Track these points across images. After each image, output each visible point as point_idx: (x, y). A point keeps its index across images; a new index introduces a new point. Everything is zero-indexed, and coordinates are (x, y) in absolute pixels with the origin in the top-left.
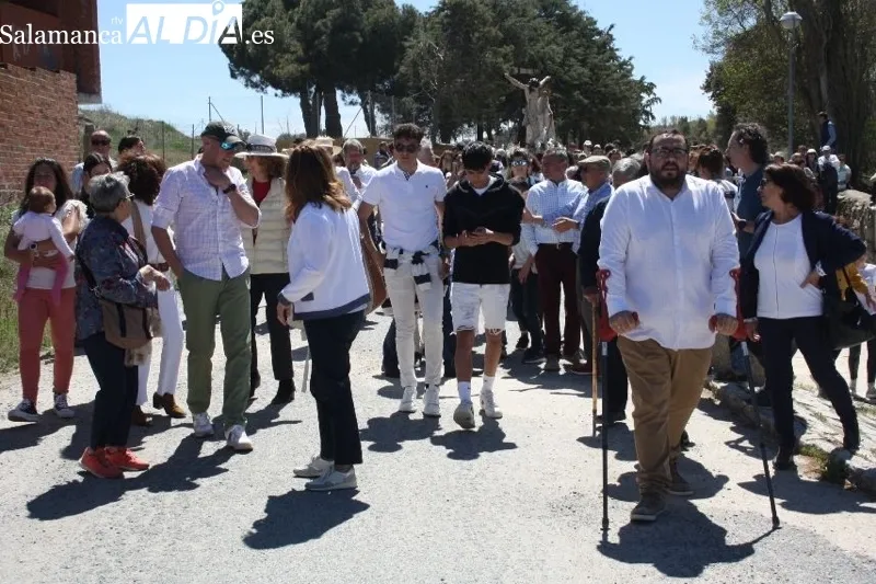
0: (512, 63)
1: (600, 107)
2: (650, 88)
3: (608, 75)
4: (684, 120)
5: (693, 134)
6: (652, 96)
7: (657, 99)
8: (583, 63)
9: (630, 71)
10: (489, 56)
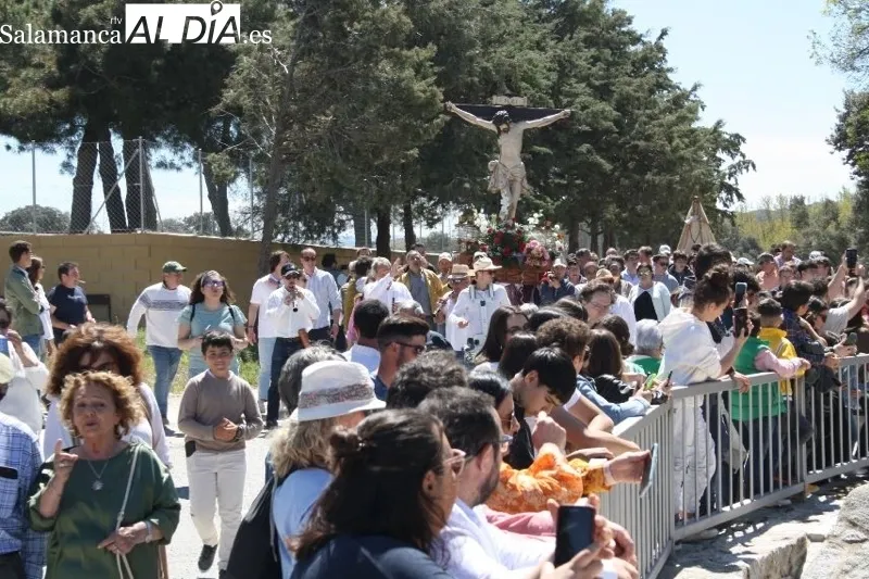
0: (432, 79)
1: (637, 177)
2: (733, 144)
3: (651, 118)
4: (799, 202)
5: (814, 226)
6: (738, 158)
7: (747, 164)
8: (603, 92)
9: (693, 111)
10: (385, 69)
